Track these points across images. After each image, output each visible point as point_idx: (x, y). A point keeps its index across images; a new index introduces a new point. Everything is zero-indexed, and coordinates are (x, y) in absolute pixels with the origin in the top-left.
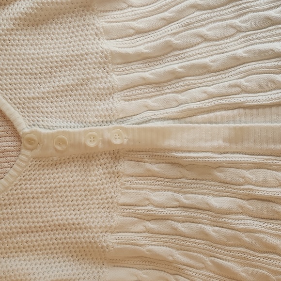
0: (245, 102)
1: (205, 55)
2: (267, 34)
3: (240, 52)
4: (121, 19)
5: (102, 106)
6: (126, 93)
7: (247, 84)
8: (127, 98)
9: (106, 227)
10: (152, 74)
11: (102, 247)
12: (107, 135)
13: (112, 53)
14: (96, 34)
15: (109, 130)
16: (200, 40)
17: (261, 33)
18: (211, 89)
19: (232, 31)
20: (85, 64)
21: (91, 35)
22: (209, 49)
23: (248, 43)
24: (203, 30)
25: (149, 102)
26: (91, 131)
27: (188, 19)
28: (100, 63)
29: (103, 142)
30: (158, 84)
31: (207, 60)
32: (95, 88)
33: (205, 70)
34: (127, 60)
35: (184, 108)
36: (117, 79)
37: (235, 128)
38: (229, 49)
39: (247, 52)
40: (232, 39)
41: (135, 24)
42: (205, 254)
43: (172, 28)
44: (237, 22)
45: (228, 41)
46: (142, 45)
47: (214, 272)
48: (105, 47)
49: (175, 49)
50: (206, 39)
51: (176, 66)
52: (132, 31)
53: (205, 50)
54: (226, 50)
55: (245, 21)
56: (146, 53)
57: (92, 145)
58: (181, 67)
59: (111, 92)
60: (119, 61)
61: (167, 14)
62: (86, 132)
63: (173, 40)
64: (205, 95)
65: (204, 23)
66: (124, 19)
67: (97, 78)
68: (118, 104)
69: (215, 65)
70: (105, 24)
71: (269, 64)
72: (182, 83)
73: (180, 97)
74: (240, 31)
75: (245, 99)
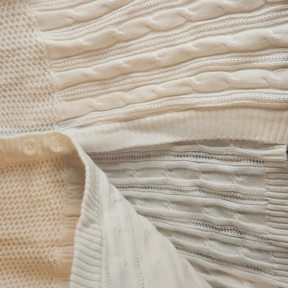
0: (196, 104)
1: (152, 48)
2: (219, 25)
3: (190, 46)
4: (57, 7)
5: (41, 108)
6: (67, 92)
7: (198, 83)
8: (69, 98)
9: (52, 241)
10: (95, 70)
11: (49, 262)
12: (46, 142)
13: (48, 47)
14: (29, 25)
15: (47, 135)
16: (146, 30)
17: (212, 24)
18: (159, 88)
19: (181, 20)
20: (18, 60)
21: (23, 26)
22: (156, 41)
23: (199, 35)
24: (149, 19)
25: (94, 101)
26: (28, 137)
27: (132, 5)
28: (35, 58)
29: (43, 148)
30: (103, 81)
31: (154, 54)
32: (31, 88)
33: (152, 66)
34: (66, 54)
35: (131, 110)
36: (55, 76)
38: (179, 41)
39: (197, 46)
40: (181, 30)
41: (72, 12)
43: (115, 16)
44: (185, 9)
45: (177, 31)
46: (82, 37)
48: (40, 39)
49: (119, 41)
50: (153, 29)
51: (121, 61)
52: (70, 21)
53: (153, 42)
54: (174, 43)
55: (194, 10)
56: (87, 46)
57: (30, 152)
58: (127, 62)
59: (49, 91)
60: (57, 56)
62: (22, 139)
63: (115, 30)
64: (153, 95)
65: (150, 10)
66: (60, 6)
67: (33, 76)
68: (59, 105)
69: (164, 61)
70: (38, 13)
71: (222, 61)
72: (129, 80)
73: (128, 96)
74: (189, 20)
75: (197, 100)
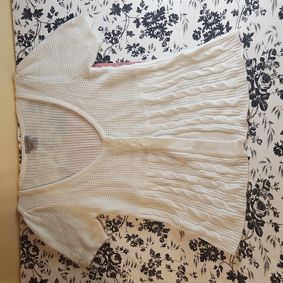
0: (201, 129)
1: (187, 103)
2: (212, 95)
3: (200, 103)
4: (150, 83)
5: (140, 126)
6: (151, 120)
7: (202, 119)
8: (152, 123)
9: (140, 187)
10: (163, 111)
11: (138, 196)
12: (141, 141)
13: (145, 100)
14: (138, 90)
15: (141, 138)
16: (185, 95)
17: (209, 94)
18: (188, 121)
19: (199, 92)
20: (132, 105)
21: (136, 91)
22: (189, 100)
23: (204, 99)
24: (187, 90)
25: (163, 125)
26: (133, 139)
28: (139, 105)
29: (139, 144)
30: (167, 116)
31: (187, 106)
32: (137, 117)
33: (186, 111)
34: (153, 103)
36: (147, 113)
37: (196, 141)
38: (197, 101)
39: (203, 103)
40: (198, 96)
41: (156, 85)
42: (184, 204)
43: (173, 88)
44: (200, 87)
45: (197, 96)
46: (159, 96)
47: (187, 213)
48: (142, 97)
49: (175, 99)
50: (188, 95)
51: (174, 107)
52: (155, 89)
53: (188, 100)
54: (195, 101)
55: (203, 88)
56: (161, 100)
57: (133, 146)
58: (176, 109)
59: (144, 119)
60: (149, 104)
61: (171, 81)
62: (131, 139)
63: (173, 94)
64: (185, 124)
65: (187, 86)
66: (151, 83)
67: (138, 112)
68: (147, 125)
69: (191, 109)
70: (143, 86)
71: (211, 111)
72: (177, 117)
73: (176, 123)
74: (201, 92)
75: (201, 127)
